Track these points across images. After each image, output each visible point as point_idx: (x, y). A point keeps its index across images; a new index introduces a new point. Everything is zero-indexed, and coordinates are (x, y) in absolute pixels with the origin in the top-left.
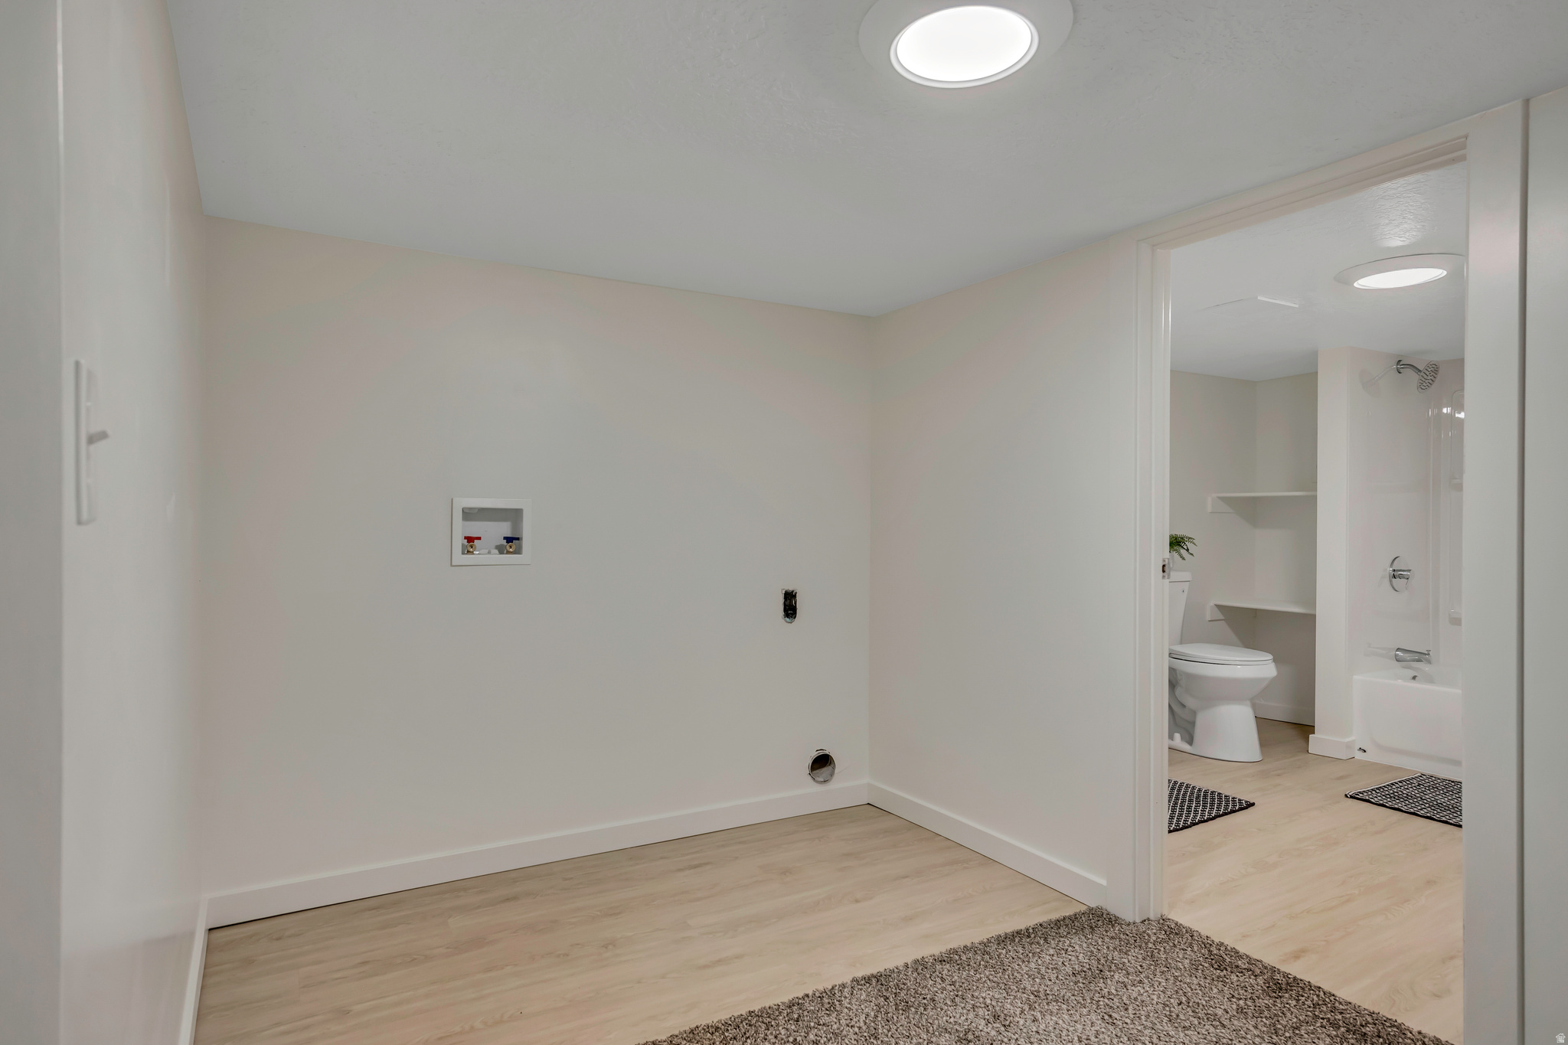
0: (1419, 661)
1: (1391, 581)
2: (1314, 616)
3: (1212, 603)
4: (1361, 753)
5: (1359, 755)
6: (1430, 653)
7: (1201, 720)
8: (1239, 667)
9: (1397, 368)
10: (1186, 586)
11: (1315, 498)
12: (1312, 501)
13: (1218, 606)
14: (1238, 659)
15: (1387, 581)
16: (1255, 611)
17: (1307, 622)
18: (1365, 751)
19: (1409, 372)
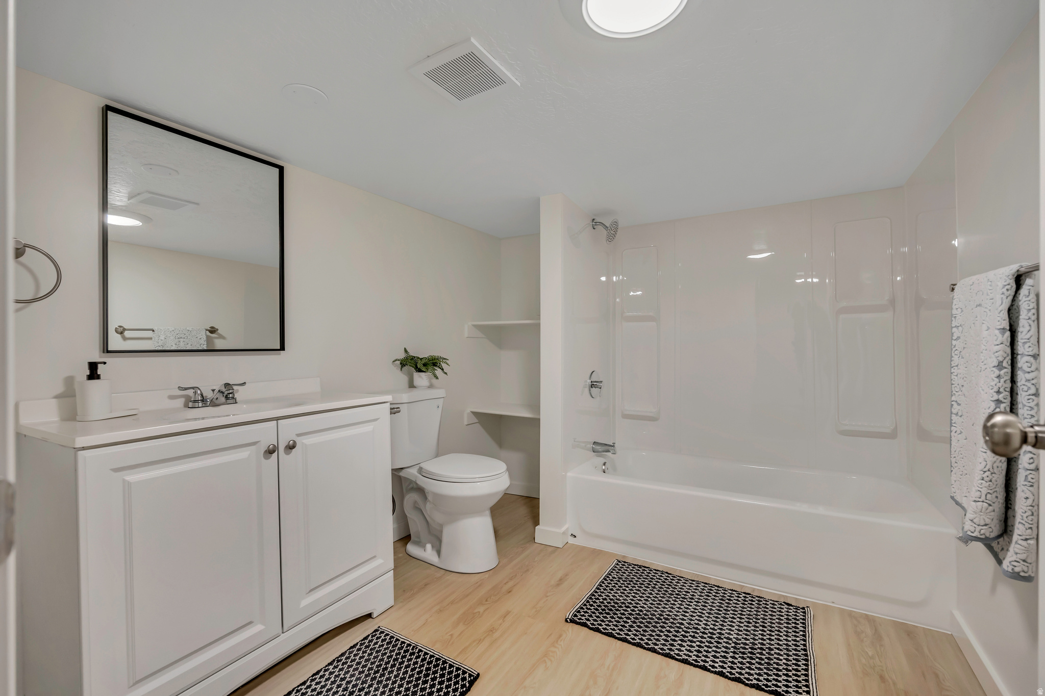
0: (608, 451)
1: (590, 390)
2: (539, 420)
3: (468, 411)
4: (572, 538)
5: (571, 540)
6: (615, 445)
7: (447, 534)
8: (479, 483)
9: (593, 224)
10: (440, 402)
11: (539, 325)
12: (537, 327)
13: (474, 413)
14: (477, 476)
15: (587, 390)
16: (501, 416)
17: (535, 423)
18: (575, 537)
19: (600, 228)
